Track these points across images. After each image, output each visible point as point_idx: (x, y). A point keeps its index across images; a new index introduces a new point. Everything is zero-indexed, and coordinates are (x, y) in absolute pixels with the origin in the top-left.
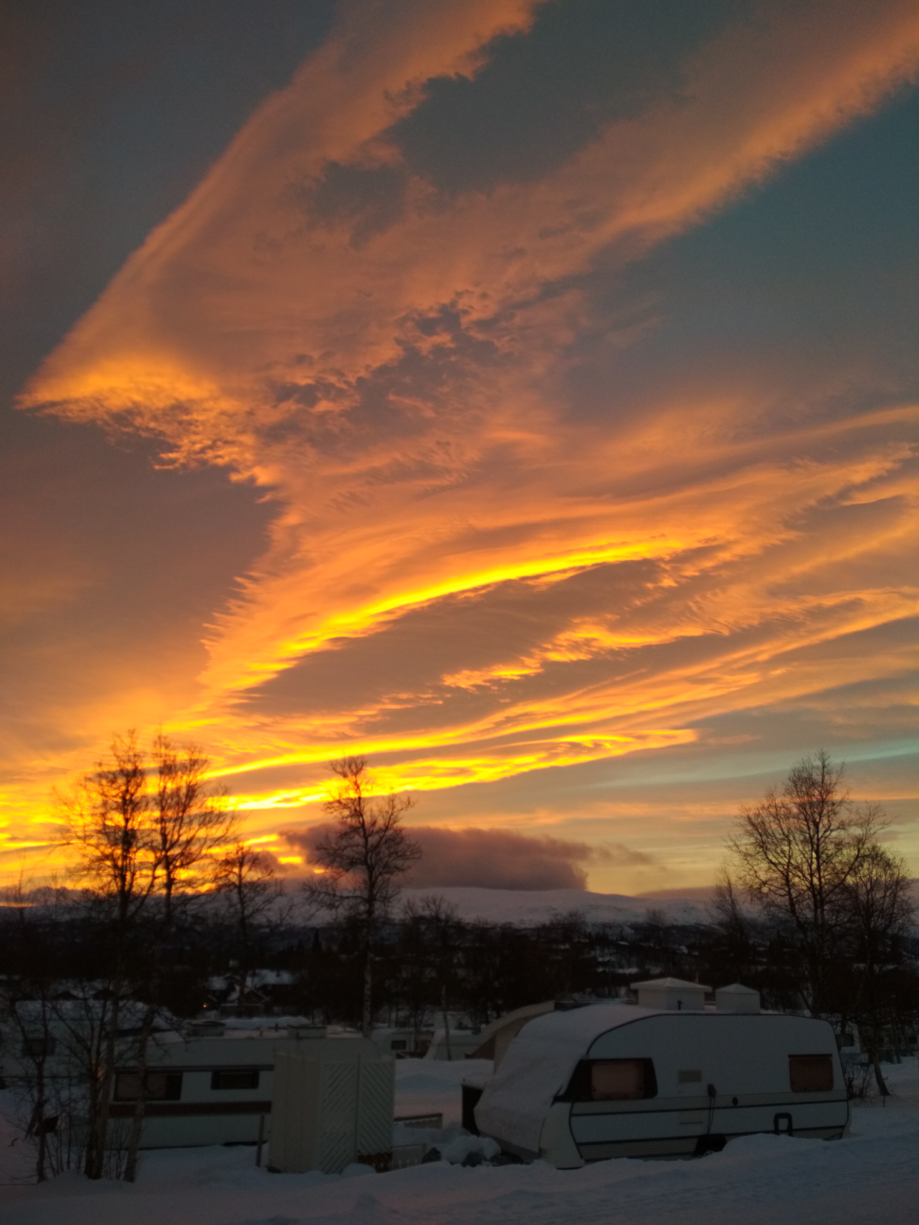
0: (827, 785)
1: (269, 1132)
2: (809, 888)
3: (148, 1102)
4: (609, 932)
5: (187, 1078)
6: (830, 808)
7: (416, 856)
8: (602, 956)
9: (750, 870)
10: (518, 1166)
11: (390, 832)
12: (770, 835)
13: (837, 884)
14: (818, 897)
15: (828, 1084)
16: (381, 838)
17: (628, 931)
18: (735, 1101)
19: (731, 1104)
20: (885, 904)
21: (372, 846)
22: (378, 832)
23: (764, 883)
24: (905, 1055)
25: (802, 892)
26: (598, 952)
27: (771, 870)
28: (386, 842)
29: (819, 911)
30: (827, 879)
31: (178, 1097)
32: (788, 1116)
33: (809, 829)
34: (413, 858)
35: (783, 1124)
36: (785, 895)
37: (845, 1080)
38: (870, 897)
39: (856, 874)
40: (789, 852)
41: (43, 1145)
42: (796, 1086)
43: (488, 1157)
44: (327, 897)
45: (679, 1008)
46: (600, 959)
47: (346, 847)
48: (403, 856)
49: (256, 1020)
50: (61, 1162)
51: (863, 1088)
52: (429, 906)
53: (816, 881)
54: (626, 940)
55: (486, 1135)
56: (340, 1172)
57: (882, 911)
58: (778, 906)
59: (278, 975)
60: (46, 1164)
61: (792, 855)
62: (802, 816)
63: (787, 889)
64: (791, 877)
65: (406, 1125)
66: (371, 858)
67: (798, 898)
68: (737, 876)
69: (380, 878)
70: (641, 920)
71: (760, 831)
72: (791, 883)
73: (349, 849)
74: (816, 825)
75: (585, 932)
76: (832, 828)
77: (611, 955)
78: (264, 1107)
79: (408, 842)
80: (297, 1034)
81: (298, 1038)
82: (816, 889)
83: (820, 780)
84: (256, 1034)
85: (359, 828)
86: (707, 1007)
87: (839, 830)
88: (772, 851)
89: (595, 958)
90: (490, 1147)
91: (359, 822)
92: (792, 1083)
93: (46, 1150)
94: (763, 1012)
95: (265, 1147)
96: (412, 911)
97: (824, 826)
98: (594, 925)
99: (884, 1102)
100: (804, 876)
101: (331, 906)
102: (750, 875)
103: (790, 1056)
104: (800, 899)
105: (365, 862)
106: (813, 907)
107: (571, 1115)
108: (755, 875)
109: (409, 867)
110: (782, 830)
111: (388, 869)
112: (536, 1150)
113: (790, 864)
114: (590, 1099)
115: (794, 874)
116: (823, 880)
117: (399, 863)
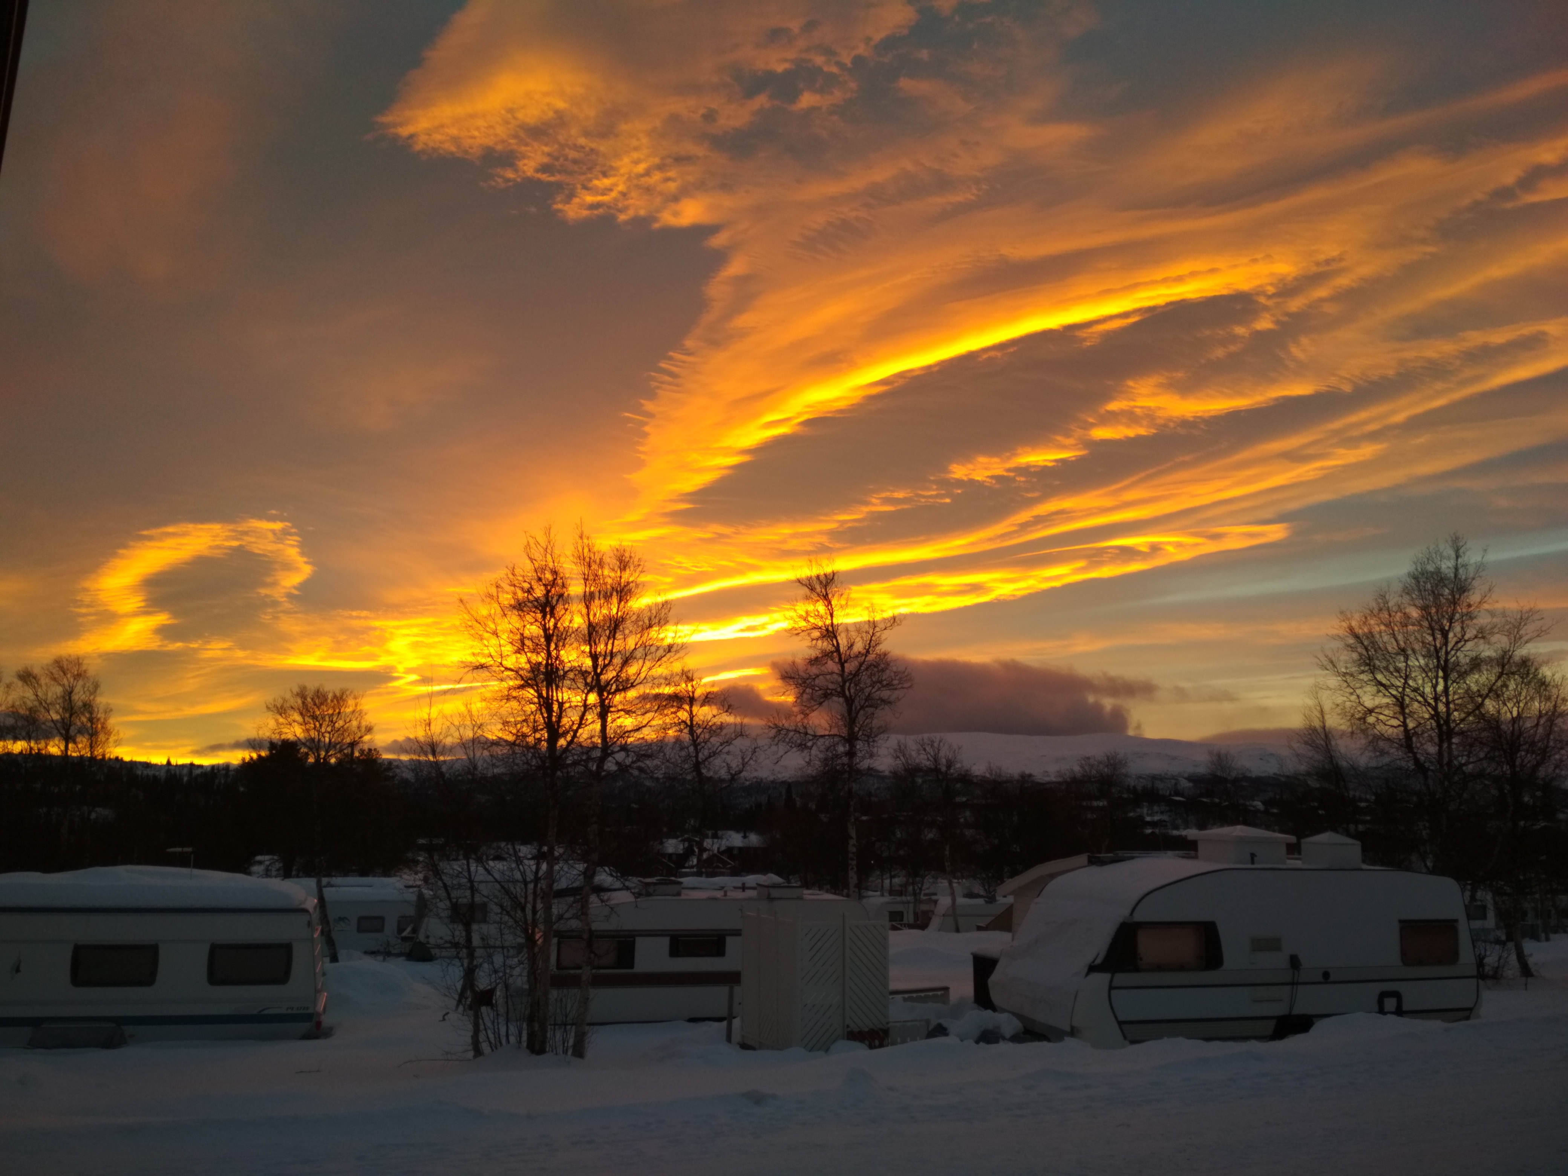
0: (1461, 581)
1: (740, 1004)
2: (1432, 717)
3: (594, 971)
4: (1159, 785)
5: (641, 944)
6: (1464, 611)
7: (907, 685)
8: (1151, 815)
9: (1351, 694)
10: (1045, 1043)
11: (871, 657)
12: (1380, 648)
13: (1470, 711)
14: (1445, 727)
15: (1453, 957)
16: (861, 665)
17: (1185, 784)
18: (1326, 975)
19: (1320, 979)
20: (1538, 736)
21: (850, 674)
22: (857, 656)
23: (1371, 711)
24: (1556, 932)
25: (1422, 722)
26: (1145, 810)
27: (1381, 694)
28: (867, 669)
29: (1445, 745)
30: (1458, 705)
31: (632, 967)
32: (1397, 995)
33: (1435, 639)
34: (902, 688)
35: (1390, 1004)
36: (1399, 726)
37: (1475, 955)
38: (1516, 726)
39: (1498, 696)
40: (1406, 670)
41: (477, 1017)
42: (1407, 959)
43: (1008, 1036)
44: (798, 735)
45: (1253, 862)
46: (1148, 819)
47: (817, 676)
48: (889, 686)
49: (719, 880)
50: (499, 1035)
51: (1497, 968)
52: (925, 750)
53: (1442, 708)
54: (1182, 795)
55: (1003, 1011)
56: (827, 1050)
57: (1533, 743)
58: (1388, 740)
59: (745, 837)
60: (482, 1037)
61: (1410, 674)
62: (1425, 624)
63: (1402, 719)
64: (1407, 702)
65: (905, 1000)
66: (849, 689)
67: (1416, 730)
68: (1333, 703)
69: (862, 712)
70: (1202, 770)
71: (1366, 643)
72: (1407, 711)
73: (821, 677)
74: (1445, 635)
75: (1129, 786)
76: (1466, 637)
77: (1162, 813)
78: (732, 978)
79: (894, 669)
80: (767, 894)
81: (770, 899)
82: (1442, 718)
83: (1452, 575)
84: (719, 894)
85: (832, 652)
86: (1289, 861)
87: (1476, 640)
88: (1382, 670)
89: (1141, 818)
90: (1008, 1024)
91: (833, 645)
92: (1404, 955)
93: (481, 1021)
94: (1364, 867)
95: (736, 1023)
96: (904, 756)
97: (1455, 636)
98: (1139, 777)
99: (1526, 985)
100: (1426, 700)
101: (802, 747)
102: (1351, 701)
103: (1400, 921)
104: (1419, 730)
105: (842, 694)
106: (1436, 740)
107: (1111, 988)
108: (1357, 701)
109: (898, 699)
110: (1396, 640)
111: (872, 703)
112: (1067, 1028)
113: (1406, 686)
114: (1137, 969)
115: (1412, 699)
116: (1452, 706)
117: (885, 694)
